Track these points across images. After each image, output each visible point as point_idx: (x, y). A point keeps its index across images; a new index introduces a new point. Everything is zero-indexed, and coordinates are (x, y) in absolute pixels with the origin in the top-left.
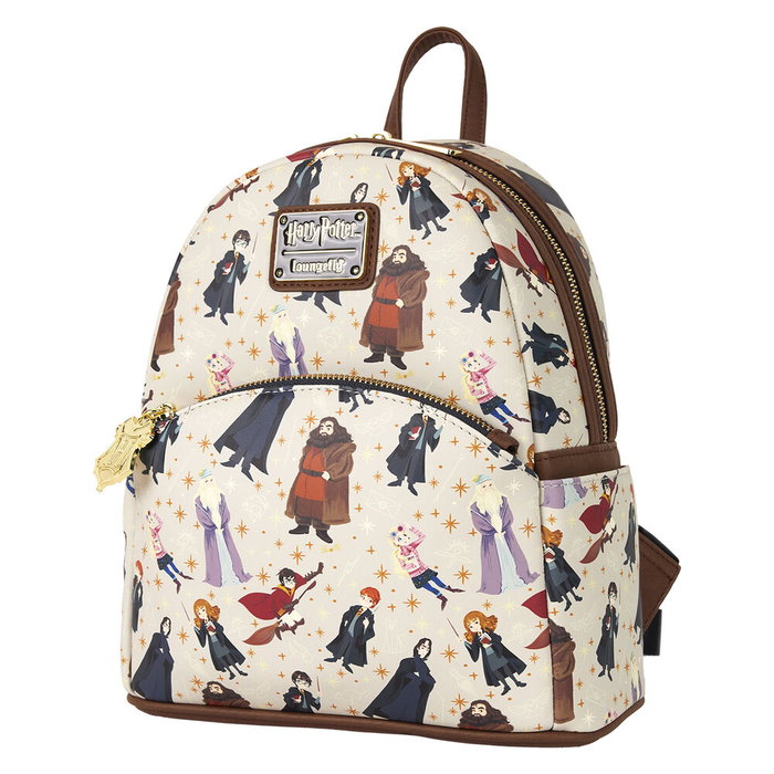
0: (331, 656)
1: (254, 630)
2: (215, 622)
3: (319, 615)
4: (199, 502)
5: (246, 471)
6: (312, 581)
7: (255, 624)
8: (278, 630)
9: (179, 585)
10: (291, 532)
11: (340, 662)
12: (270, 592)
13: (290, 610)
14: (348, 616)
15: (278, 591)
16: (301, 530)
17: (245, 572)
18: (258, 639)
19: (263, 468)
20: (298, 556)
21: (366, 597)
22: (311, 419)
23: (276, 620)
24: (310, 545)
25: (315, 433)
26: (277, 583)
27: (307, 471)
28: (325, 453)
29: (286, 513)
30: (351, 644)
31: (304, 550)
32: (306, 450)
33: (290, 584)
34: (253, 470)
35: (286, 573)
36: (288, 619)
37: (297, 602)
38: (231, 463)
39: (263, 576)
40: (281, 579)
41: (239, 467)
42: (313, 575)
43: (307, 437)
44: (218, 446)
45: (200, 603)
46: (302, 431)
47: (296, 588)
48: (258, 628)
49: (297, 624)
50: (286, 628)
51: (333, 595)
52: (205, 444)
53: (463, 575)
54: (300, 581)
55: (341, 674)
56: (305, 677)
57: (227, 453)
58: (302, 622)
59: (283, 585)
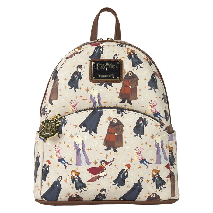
0: (114, 183)
1: (91, 178)
2: (78, 176)
3: (112, 172)
4: (75, 142)
5: (90, 133)
6: (111, 163)
7: (91, 176)
8: (98, 178)
9: (66, 166)
10: (105, 150)
11: (117, 185)
12: (97, 167)
13: (103, 172)
14: (121, 172)
15: (100, 166)
16: (108, 149)
17: (90, 162)
18: (92, 180)
19: (96, 132)
20: (107, 156)
21: (127, 167)
22: (110, 119)
23: (98, 175)
24: (111, 153)
25: (111, 123)
26: (100, 164)
27: (110, 133)
28: (115, 128)
29: (103, 145)
30: (121, 180)
31: (109, 155)
32: (108, 127)
33: (104, 164)
34: (93, 133)
35: (103, 161)
36: (102, 174)
37: (106, 169)
38: (85, 131)
39: (95, 163)
40: (101, 163)
41: (88, 132)
42: (111, 161)
43: (109, 123)
44: (81, 126)
45: (73, 171)
46: (107, 122)
47: (106, 165)
48: (92, 177)
49: (105, 175)
50: (101, 177)
51: (117, 167)
52: (76, 126)
53: (152, 159)
54: (107, 163)
55: (116, 188)
56: (105, 190)
57: (84, 128)
58: (107, 175)
59: (102, 165)
